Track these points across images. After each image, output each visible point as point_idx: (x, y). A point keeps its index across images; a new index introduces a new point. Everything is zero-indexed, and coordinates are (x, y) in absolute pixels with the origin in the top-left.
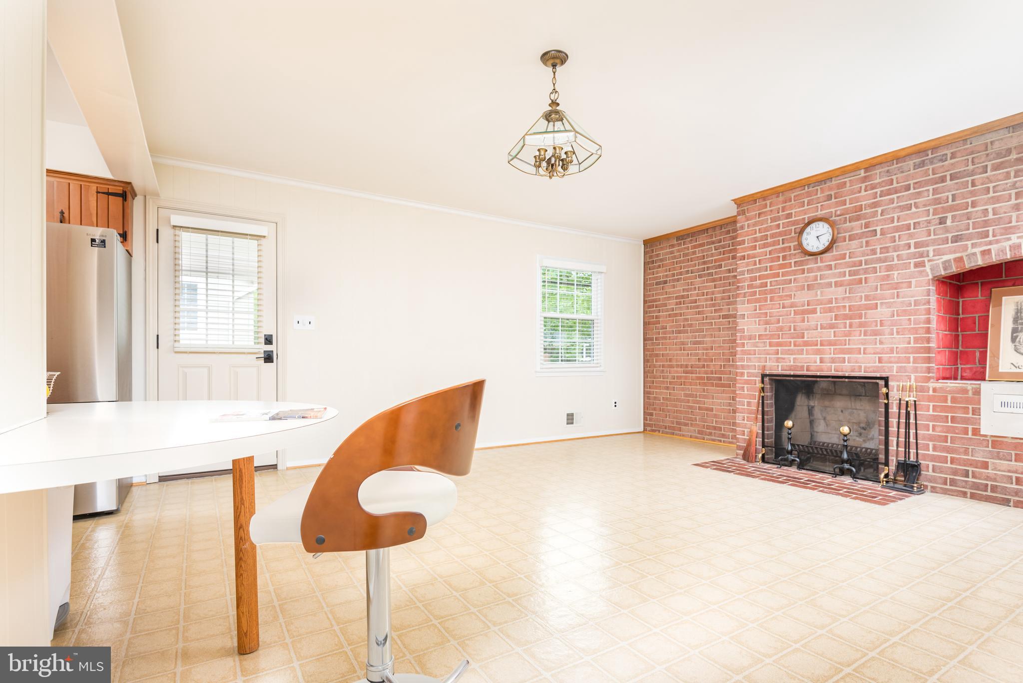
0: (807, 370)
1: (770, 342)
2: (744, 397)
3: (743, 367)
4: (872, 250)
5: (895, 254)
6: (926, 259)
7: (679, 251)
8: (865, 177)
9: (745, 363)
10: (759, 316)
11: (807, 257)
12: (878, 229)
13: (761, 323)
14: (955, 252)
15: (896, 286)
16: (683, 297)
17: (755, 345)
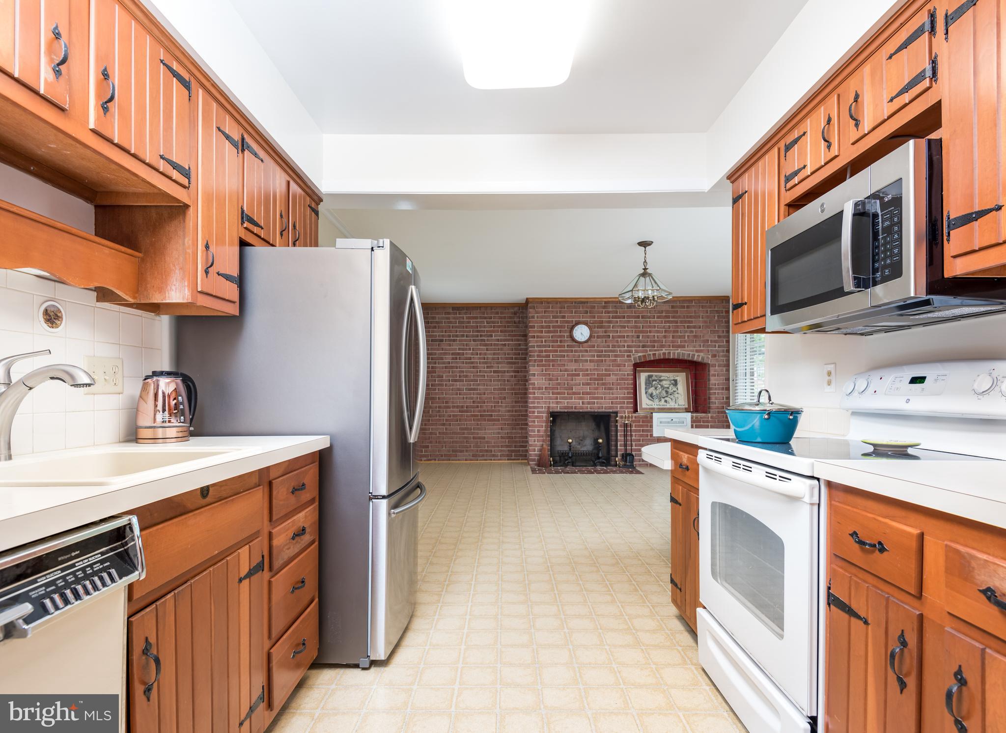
0: (575, 409)
1: (552, 392)
2: (535, 426)
3: (534, 407)
4: (608, 345)
5: (619, 349)
6: (632, 354)
7: (454, 318)
8: (604, 306)
9: (536, 405)
10: (545, 375)
11: (574, 344)
12: (611, 335)
13: (547, 380)
14: (643, 352)
15: (619, 366)
16: (459, 354)
17: (543, 393)
